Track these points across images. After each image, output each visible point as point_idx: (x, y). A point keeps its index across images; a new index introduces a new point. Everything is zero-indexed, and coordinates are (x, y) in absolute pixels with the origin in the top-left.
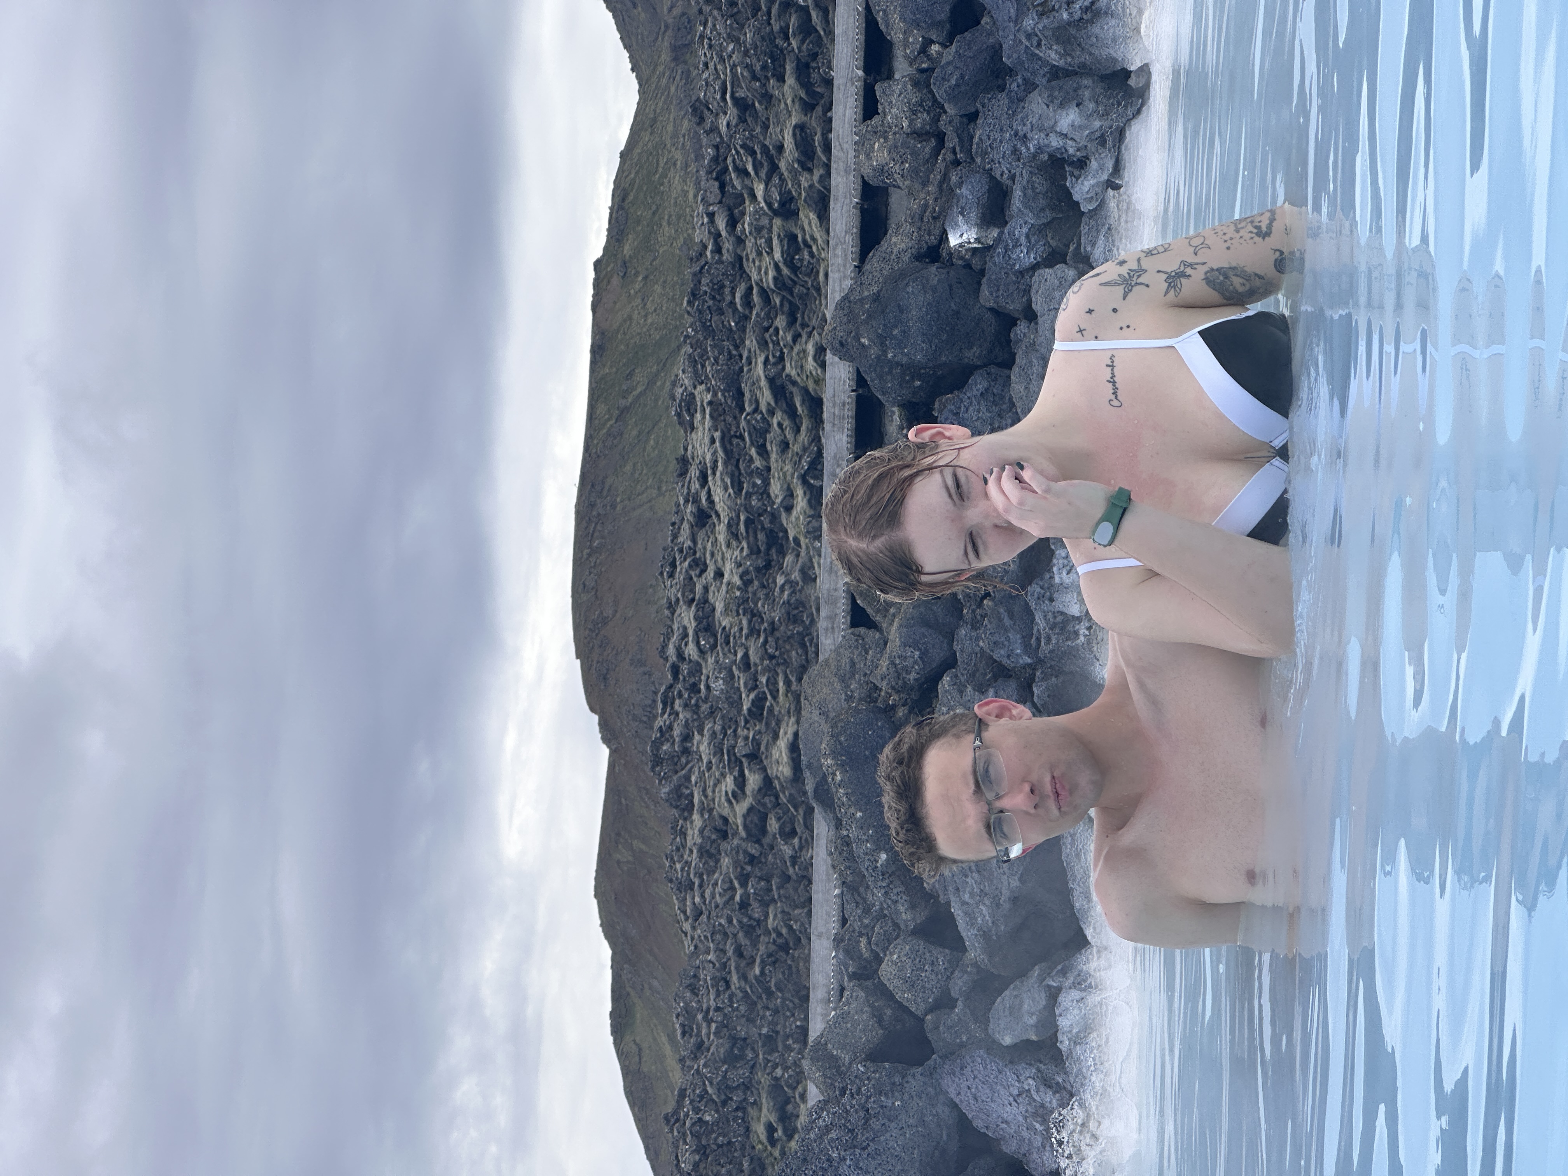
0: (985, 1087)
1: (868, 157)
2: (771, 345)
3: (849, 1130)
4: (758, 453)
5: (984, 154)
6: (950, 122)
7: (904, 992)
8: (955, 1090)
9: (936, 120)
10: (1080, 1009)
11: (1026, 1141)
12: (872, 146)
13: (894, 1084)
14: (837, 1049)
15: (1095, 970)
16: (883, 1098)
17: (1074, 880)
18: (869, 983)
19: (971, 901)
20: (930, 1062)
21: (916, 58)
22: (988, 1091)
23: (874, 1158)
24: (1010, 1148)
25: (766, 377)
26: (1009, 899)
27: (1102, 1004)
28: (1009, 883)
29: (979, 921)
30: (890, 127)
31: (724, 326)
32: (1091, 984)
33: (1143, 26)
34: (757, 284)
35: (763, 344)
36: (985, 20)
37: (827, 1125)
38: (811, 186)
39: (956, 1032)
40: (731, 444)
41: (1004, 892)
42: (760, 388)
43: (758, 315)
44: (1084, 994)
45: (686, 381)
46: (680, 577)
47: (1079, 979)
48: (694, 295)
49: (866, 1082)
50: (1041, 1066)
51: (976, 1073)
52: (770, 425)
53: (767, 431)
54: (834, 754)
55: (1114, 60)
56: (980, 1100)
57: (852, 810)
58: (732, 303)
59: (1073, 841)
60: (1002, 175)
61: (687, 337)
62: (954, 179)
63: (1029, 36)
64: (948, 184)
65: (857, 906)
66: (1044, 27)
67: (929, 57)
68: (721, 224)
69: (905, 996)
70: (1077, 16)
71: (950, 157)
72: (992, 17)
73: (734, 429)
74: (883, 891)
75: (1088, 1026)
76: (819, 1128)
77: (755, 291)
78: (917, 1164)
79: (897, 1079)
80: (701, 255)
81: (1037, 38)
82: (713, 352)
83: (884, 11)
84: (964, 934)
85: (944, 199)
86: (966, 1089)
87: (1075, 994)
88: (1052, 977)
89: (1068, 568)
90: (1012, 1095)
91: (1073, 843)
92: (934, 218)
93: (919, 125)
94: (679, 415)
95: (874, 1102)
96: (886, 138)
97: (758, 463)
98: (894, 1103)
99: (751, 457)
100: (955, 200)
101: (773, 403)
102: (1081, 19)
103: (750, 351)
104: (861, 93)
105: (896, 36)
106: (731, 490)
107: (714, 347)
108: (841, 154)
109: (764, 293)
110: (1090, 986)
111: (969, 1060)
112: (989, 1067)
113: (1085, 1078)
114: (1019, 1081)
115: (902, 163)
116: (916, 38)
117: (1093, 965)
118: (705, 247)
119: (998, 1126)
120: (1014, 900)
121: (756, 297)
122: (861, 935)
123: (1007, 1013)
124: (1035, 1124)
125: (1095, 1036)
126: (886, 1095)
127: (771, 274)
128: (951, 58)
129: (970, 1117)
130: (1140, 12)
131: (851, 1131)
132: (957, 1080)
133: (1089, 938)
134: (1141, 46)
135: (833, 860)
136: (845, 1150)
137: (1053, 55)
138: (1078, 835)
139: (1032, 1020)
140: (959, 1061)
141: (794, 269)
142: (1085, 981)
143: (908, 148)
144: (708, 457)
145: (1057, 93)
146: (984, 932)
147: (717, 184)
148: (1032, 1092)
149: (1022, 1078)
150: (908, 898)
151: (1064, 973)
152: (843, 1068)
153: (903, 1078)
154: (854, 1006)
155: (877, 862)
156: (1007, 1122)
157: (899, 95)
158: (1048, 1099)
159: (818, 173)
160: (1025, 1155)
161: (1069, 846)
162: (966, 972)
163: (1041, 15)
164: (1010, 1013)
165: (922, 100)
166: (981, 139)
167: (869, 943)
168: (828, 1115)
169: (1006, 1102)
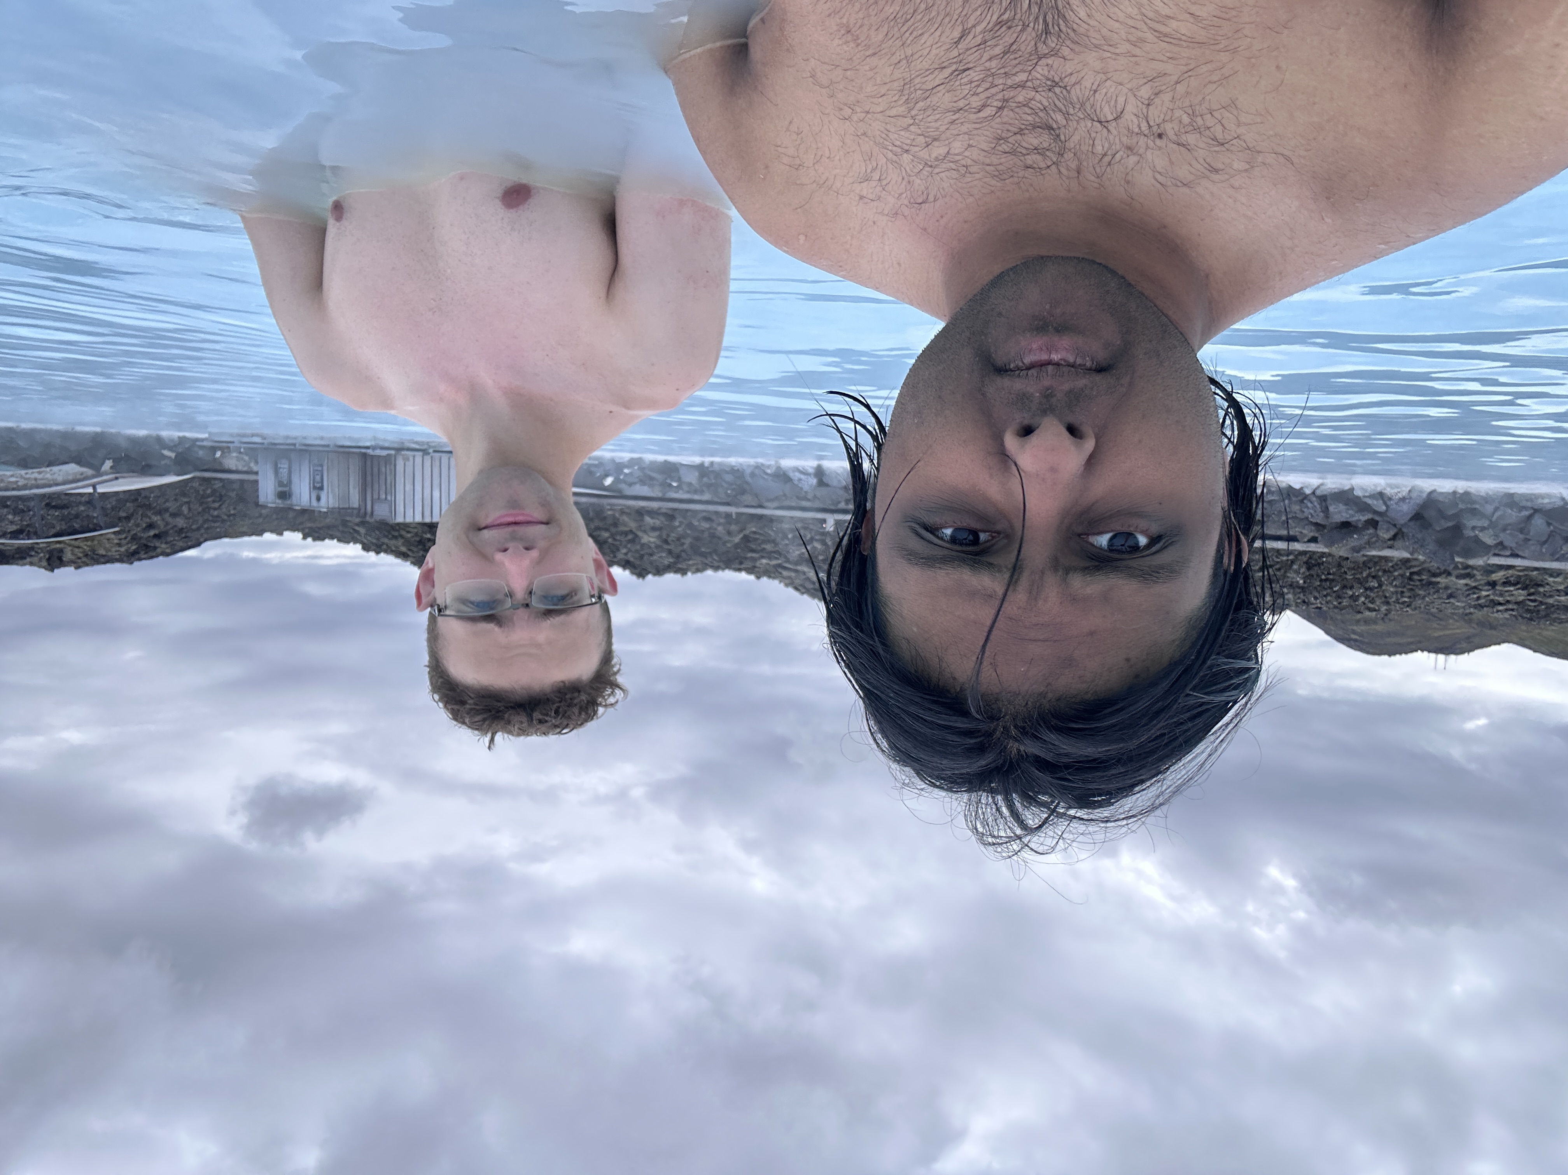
7: (1390, 534)
8: (1404, 520)
14: (1410, 551)
18: (1393, 542)
19: (1357, 516)
20: (1403, 526)
22: (1401, 512)
28: (1345, 506)
38: (1482, 575)
50: (1387, 499)
51: (1397, 514)
56: (1405, 514)
65: (1378, 544)
68: (1501, 608)
86: (1403, 517)
90: (1399, 506)
112: (1393, 511)
114: (1394, 504)
119: (1411, 511)
127: (1520, 591)
129: (1411, 519)
132: (1401, 520)
139: (1373, 500)
140: (1398, 519)
141: (1518, 583)
147: (1485, 609)
148: (1394, 501)
153: (1408, 535)
154: (1399, 546)
158: (1394, 498)
159: (1475, 572)
169: (1402, 508)
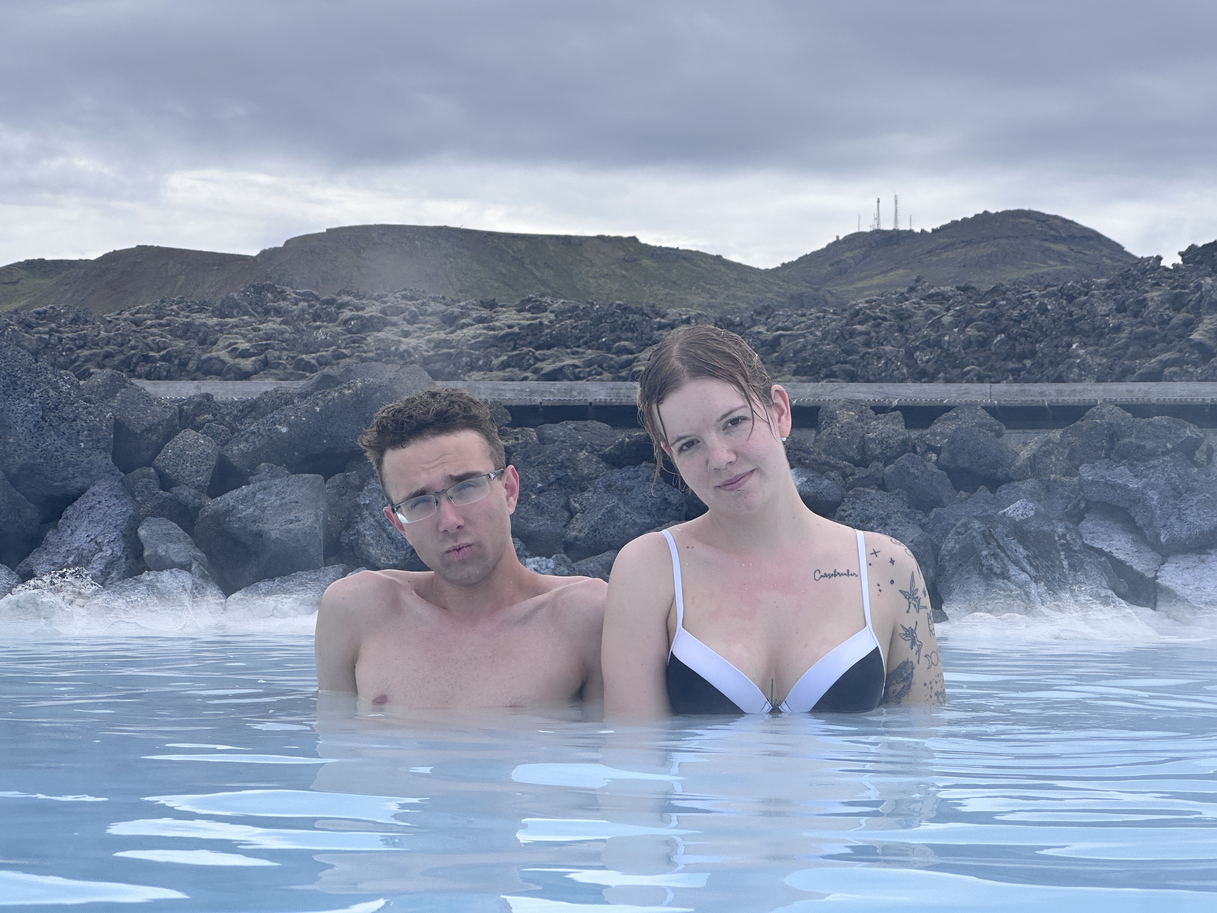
0: (101, 515)
1: (842, 407)
2: (588, 370)
3: (57, 406)
4: (503, 362)
5: (857, 497)
6: (877, 470)
7: (173, 449)
8: (97, 491)
9: (876, 458)
10: (177, 588)
11: (57, 550)
12: (851, 410)
13: (98, 441)
14: (121, 396)
15: (208, 601)
16: (86, 432)
17: (281, 582)
18: (177, 422)
19: (256, 500)
20: (117, 471)
21: (924, 442)
22: (98, 518)
23: (35, 426)
24: (51, 536)
25: (564, 366)
26: (260, 530)
27: (181, 606)
28: (272, 530)
29: (240, 507)
30: (866, 424)
31: (602, 333)
32: (197, 597)
33: (981, 614)
34: (635, 358)
35: (589, 363)
36: (963, 494)
37: (59, 388)
39: (143, 492)
40: (510, 340)
41: (265, 525)
42: (554, 362)
43: (612, 359)
44: (189, 591)
45: (556, 305)
46: (403, 303)
47: (200, 588)
48: (625, 309)
49: (98, 419)
50: (123, 560)
51: (113, 507)
52: (525, 370)
53: (521, 368)
54: (365, 388)
55: (950, 593)
56: (89, 511)
57: (321, 403)
58: (620, 339)
59: (314, 580)
60: (843, 510)
61: (592, 304)
62: (833, 474)
63: (965, 525)
64: (827, 470)
65: (239, 411)
66: (974, 537)
67: (925, 452)
69: (169, 450)
70: (984, 562)
71: (848, 471)
72: (966, 499)
73: (521, 342)
74: (256, 430)
75: (162, 595)
76: (57, 381)
77: (630, 356)
78: (32, 462)
79: (102, 444)
80: (657, 314)
81: (963, 531)
82: (581, 325)
83: (957, 417)
84: (225, 496)
85: (816, 467)
86: (98, 500)
87: (189, 584)
88: (198, 567)
89: (539, 569)
90: (96, 537)
91: (311, 580)
92: (799, 459)
93: (871, 446)
94: (529, 300)
95: (82, 425)
96: (858, 420)
97: (496, 362)
98: (82, 442)
99: (500, 357)
100: (818, 474)
101: (543, 372)
102: (983, 565)
103: (583, 353)
104: (880, 405)
105: (938, 427)
106: (473, 341)
107: (585, 325)
108: (828, 390)
109: (629, 363)
110: (194, 597)
111: (123, 502)
112: (120, 518)
113: (120, 594)
114: (109, 542)
115: (840, 433)
116: (941, 442)
117: (211, 599)
118: (663, 317)
119: (69, 526)
120: (259, 535)
121: (625, 357)
122: (214, 415)
123: (165, 531)
124: (73, 556)
125: (155, 601)
126: (89, 435)
128: (929, 468)
129: (75, 504)
130: (990, 612)
131: (56, 408)
132: (106, 492)
133: (233, 595)
134: (963, 614)
135: (271, 392)
136: (40, 403)
137: (951, 545)
138: (318, 584)
139: (161, 551)
140: (121, 493)
142: (199, 592)
143: (852, 438)
144: (498, 324)
145: (922, 548)
146: (232, 511)
148: (100, 554)
149: (112, 545)
150: (250, 450)
151: (203, 576)
152: (106, 401)
153: (103, 449)
154: (158, 409)
155: (280, 425)
156: (72, 534)
157: (893, 430)
158: (95, 566)
160: (46, 549)
161: (309, 577)
162: (195, 498)
163: (983, 534)
164: (165, 534)
165: (890, 448)
166: (868, 493)
167: (209, 421)
168: (68, 389)
169: (90, 533)
